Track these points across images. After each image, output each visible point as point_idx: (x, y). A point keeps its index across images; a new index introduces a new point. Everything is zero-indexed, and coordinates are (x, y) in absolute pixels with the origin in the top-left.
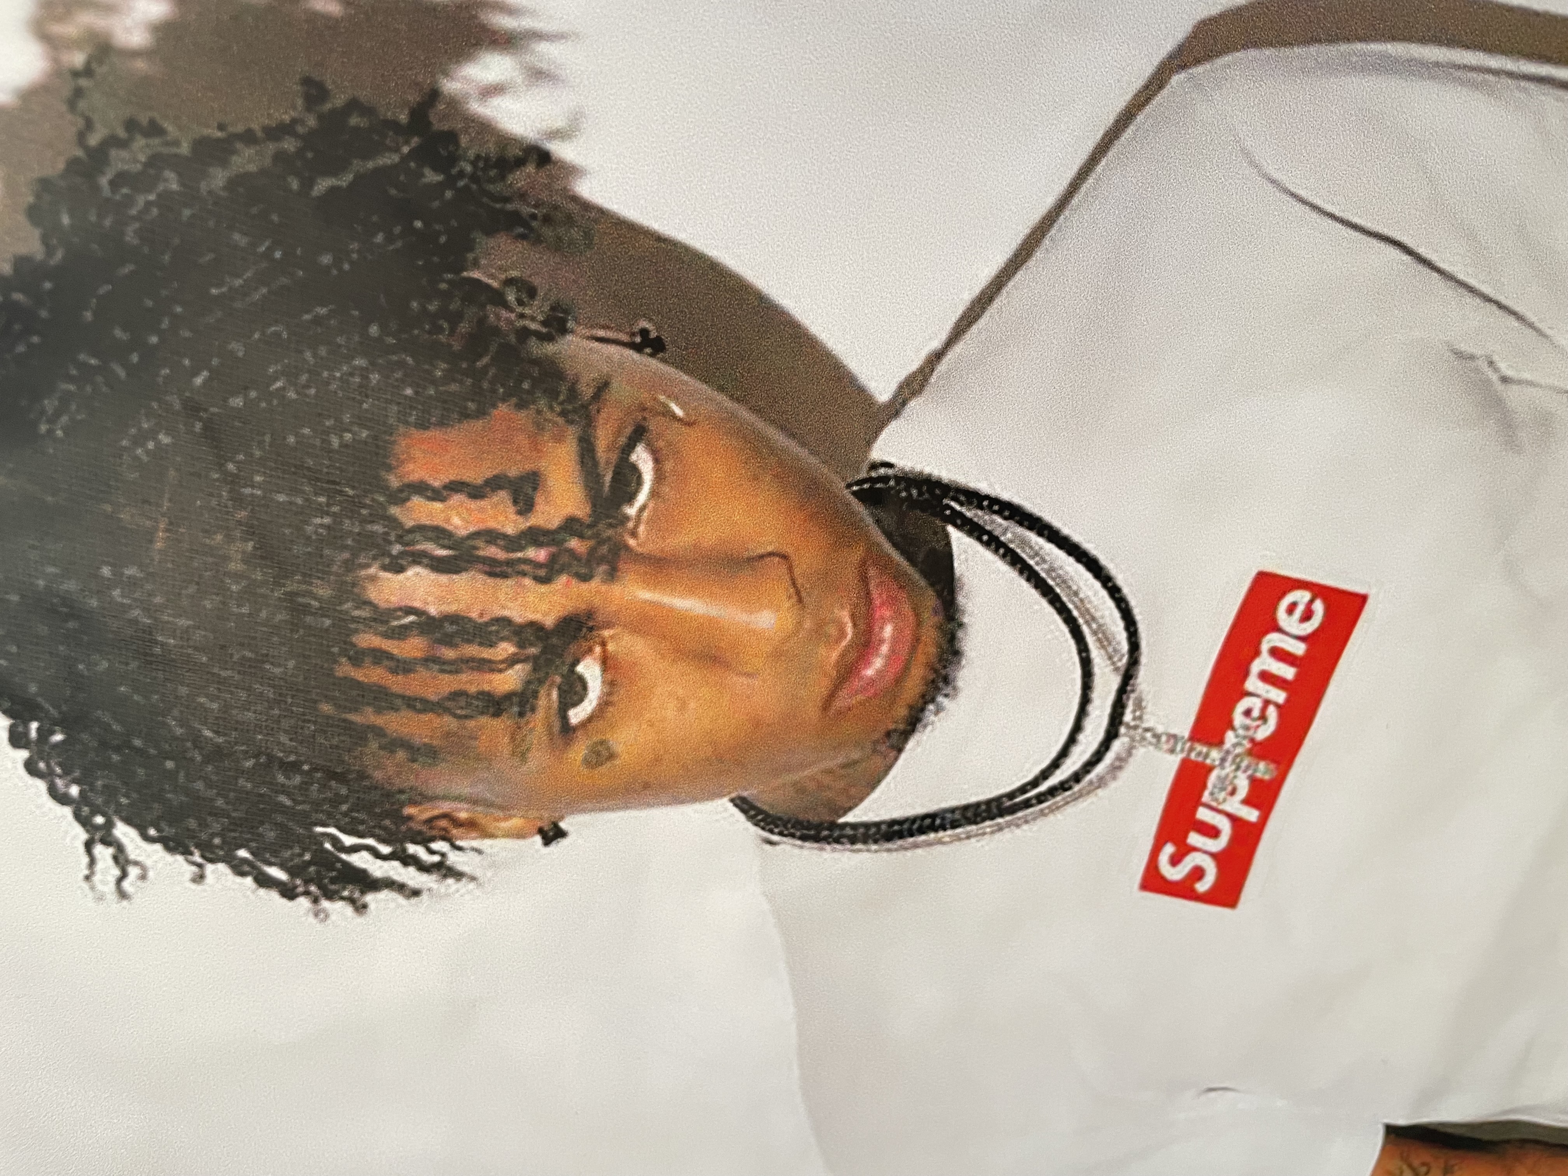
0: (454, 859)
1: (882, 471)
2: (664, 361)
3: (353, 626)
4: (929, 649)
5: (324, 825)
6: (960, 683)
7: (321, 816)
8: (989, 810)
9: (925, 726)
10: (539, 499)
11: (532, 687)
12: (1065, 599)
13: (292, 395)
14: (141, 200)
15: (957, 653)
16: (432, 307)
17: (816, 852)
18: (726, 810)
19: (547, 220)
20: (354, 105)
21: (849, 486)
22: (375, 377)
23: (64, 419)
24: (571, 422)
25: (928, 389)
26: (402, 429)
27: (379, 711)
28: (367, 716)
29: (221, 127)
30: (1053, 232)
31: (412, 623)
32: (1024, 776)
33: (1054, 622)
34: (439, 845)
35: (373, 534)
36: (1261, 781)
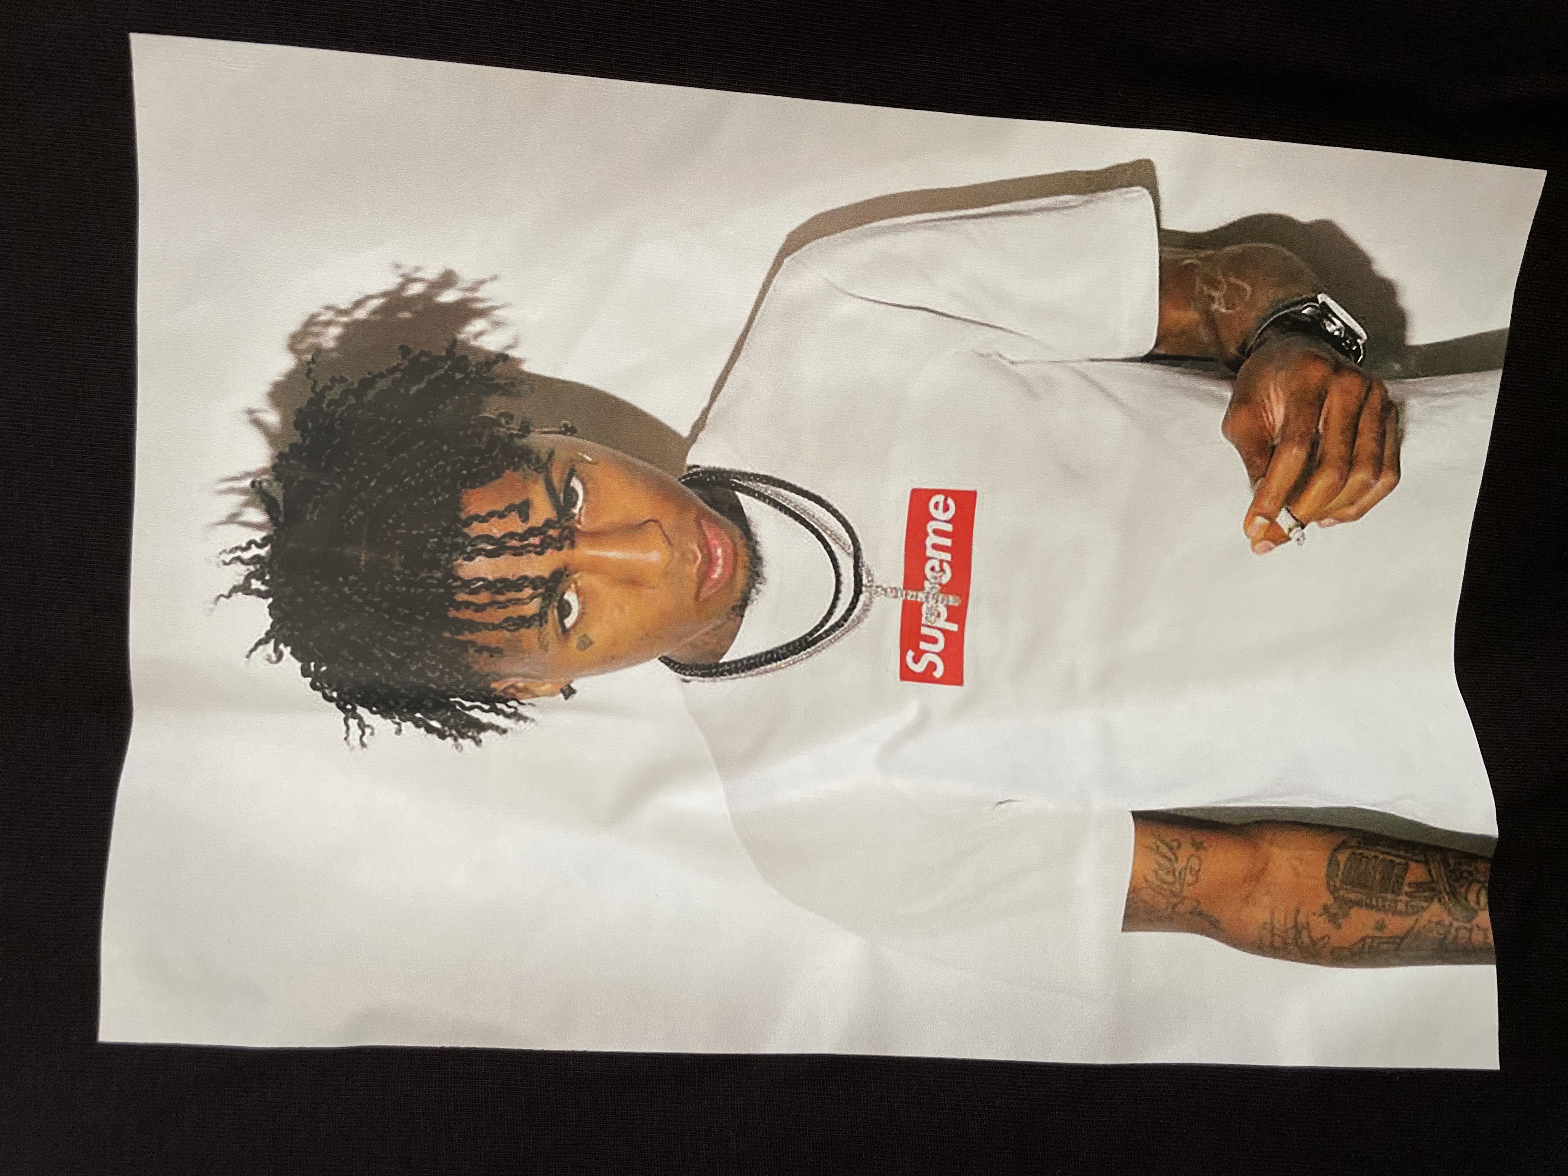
0: (521, 709)
1: (695, 470)
2: (578, 437)
3: (453, 591)
4: (744, 558)
5: (455, 697)
6: (765, 575)
7: (452, 693)
8: (801, 644)
9: (753, 601)
10: (531, 512)
11: (544, 610)
12: (808, 520)
13: (413, 483)
14: (340, 410)
15: (759, 559)
16: (469, 432)
17: (712, 683)
18: (657, 665)
19: (512, 384)
20: (423, 353)
21: (679, 480)
22: (449, 469)
23: (317, 511)
24: (539, 473)
25: (706, 427)
26: (463, 490)
27: (471, 632)
28: (467, 636)
29: (369, 373)
30: (747, 341)
31: (481, 586)
32: (815, 622)
33: (806, 533)
34: (512, 703)
35: (458, 543)
36: (954, 607)
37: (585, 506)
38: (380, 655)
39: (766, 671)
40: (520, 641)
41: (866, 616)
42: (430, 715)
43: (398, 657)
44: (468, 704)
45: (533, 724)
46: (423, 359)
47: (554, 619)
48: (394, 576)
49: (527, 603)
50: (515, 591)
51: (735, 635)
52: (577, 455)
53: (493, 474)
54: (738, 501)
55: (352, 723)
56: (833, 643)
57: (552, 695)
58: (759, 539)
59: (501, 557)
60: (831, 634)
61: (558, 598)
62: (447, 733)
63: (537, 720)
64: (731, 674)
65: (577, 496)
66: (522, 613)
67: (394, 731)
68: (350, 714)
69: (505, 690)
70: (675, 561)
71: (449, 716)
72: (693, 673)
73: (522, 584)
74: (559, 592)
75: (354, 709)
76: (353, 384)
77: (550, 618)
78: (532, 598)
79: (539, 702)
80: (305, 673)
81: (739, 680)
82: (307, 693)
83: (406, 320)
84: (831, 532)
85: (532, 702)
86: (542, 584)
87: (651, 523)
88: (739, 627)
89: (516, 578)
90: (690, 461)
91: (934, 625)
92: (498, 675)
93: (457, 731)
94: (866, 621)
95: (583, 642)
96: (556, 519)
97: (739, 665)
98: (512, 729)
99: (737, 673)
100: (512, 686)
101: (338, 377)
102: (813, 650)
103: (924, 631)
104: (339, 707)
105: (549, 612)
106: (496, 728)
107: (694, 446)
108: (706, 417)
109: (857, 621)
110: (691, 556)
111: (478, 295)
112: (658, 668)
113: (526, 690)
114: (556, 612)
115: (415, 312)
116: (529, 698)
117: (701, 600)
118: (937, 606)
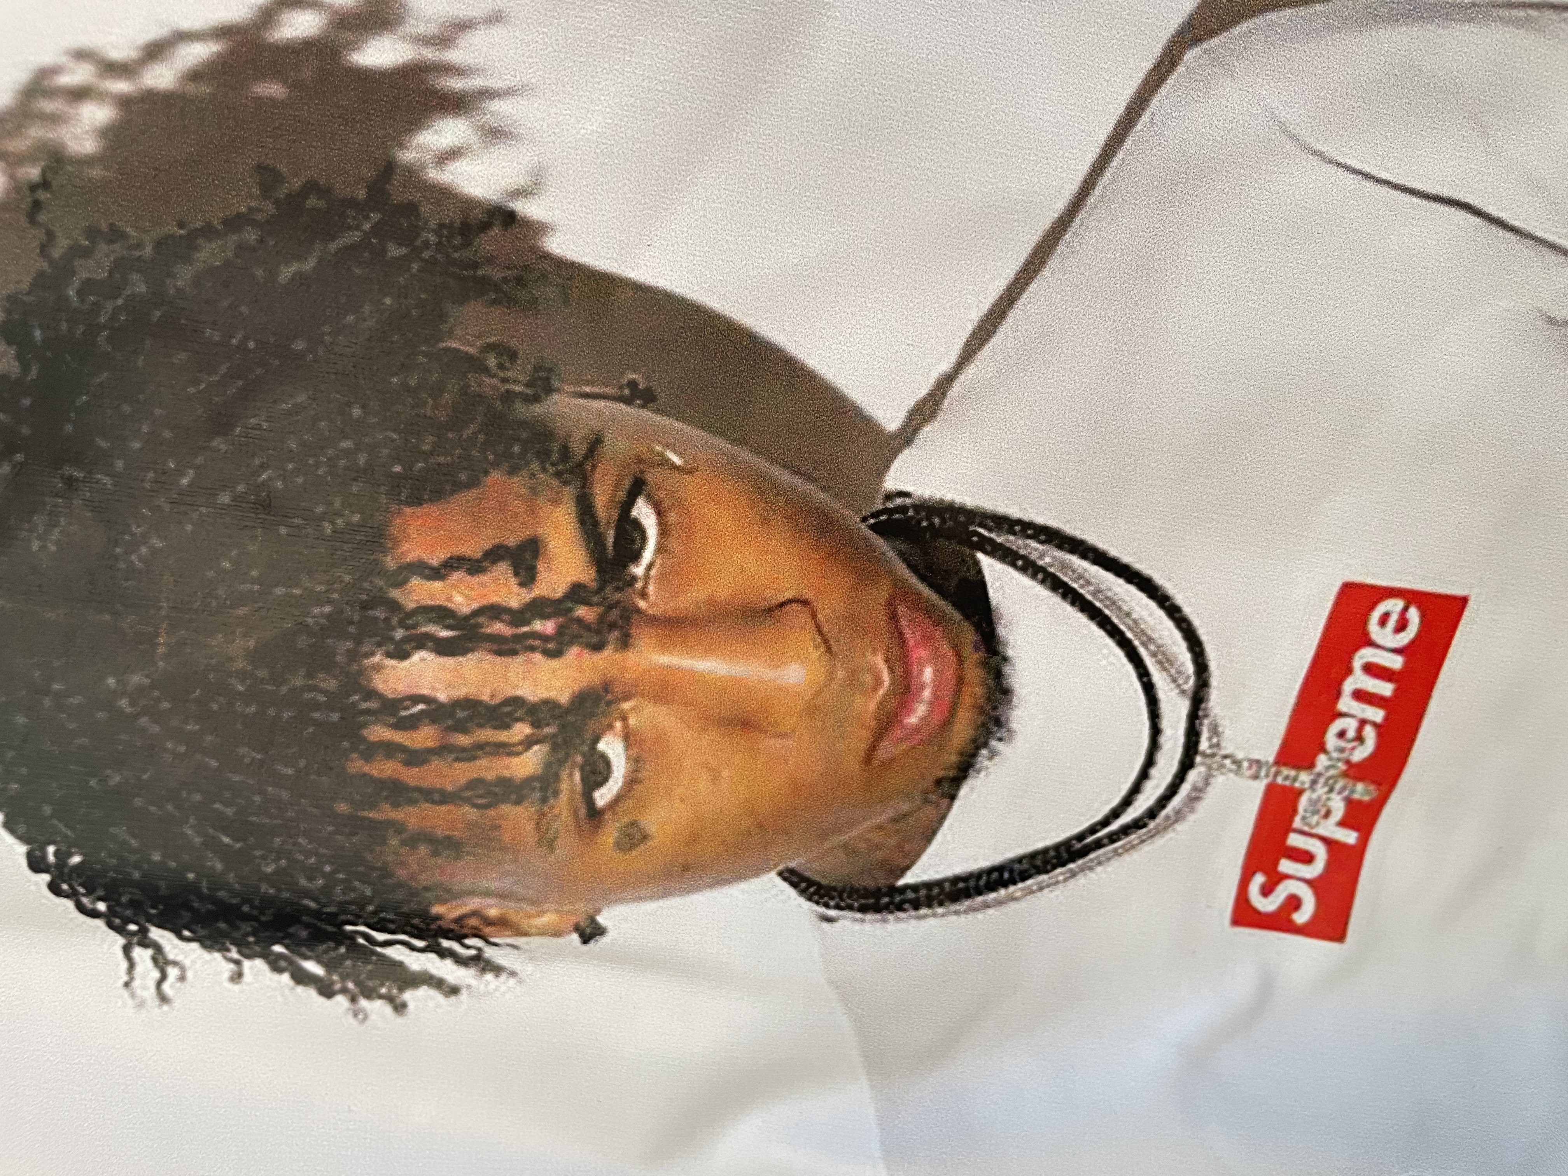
37: (658, 562)
38: (198, 840)
39: (987, 906)
40: (496, 827)
41: (1192, 810)
42: (304, 950)
43: (238, 845)
44: (381, 937)
45: (512, 981)
46: (312, 202)
47: (572, 791)
48: (233, 681)
49: (518, 754)
50: (496, 728)
51: (934, 833)
52: (652, 451)
53: (463, 477)
54: (980, 572)
55: (140, 956)
56: (1120, 855)
57: (557, 933)
58: (1010, 653)
59: (470, 656)
60: (1119, 839)
61: (585, 748)
62: (338, 986)
63: (521, 975)
64: (916, 907)
65: (644, 538)
66: (506, 773)
67: (226, 975)
68: (135, 940)
69: (459, 920)
70: (834, 686)
71: (342, 955)
72: (843, 904)
73: (510, 714)
74: (588, 736)
75: (144, 931)
76: (139, 246)
77: (564, 786)
78: (528, 743)
79: (527, 943)
80: (36, 864)
81: (932, 921)
82: (44, 901)
83: (273, 101)
84: (1159, 647)
85: (515, 943)
86: (553, 717)
87: (795, 606)
88: (942, 818)
89: (497, 700)
90: (892, 482)
91: (1314, 831)
92: (448, 891)
93: (357, 983)
94: (1192, 818)
95: (629, 835)
96: (594, 585)
97: (936, 891)
98: (469, 987)
99: (929, 906)
100: (475, 913)
101: (104, 227)
102: (1078, 867)
103: (1295, 840)
104: (110, 925)
105: (564, 775)
106: (438, 984)
107: (906, 452)
108: (944, 394)
109: (1173, 818)
110: (868, 678)
111: (453, 56)
112: (774, 891)
113: (503, 923)
114: (577, 776)
115: (295, 85)
116: (508, 936)
117: (875, 763)
118: (1328, 799)
